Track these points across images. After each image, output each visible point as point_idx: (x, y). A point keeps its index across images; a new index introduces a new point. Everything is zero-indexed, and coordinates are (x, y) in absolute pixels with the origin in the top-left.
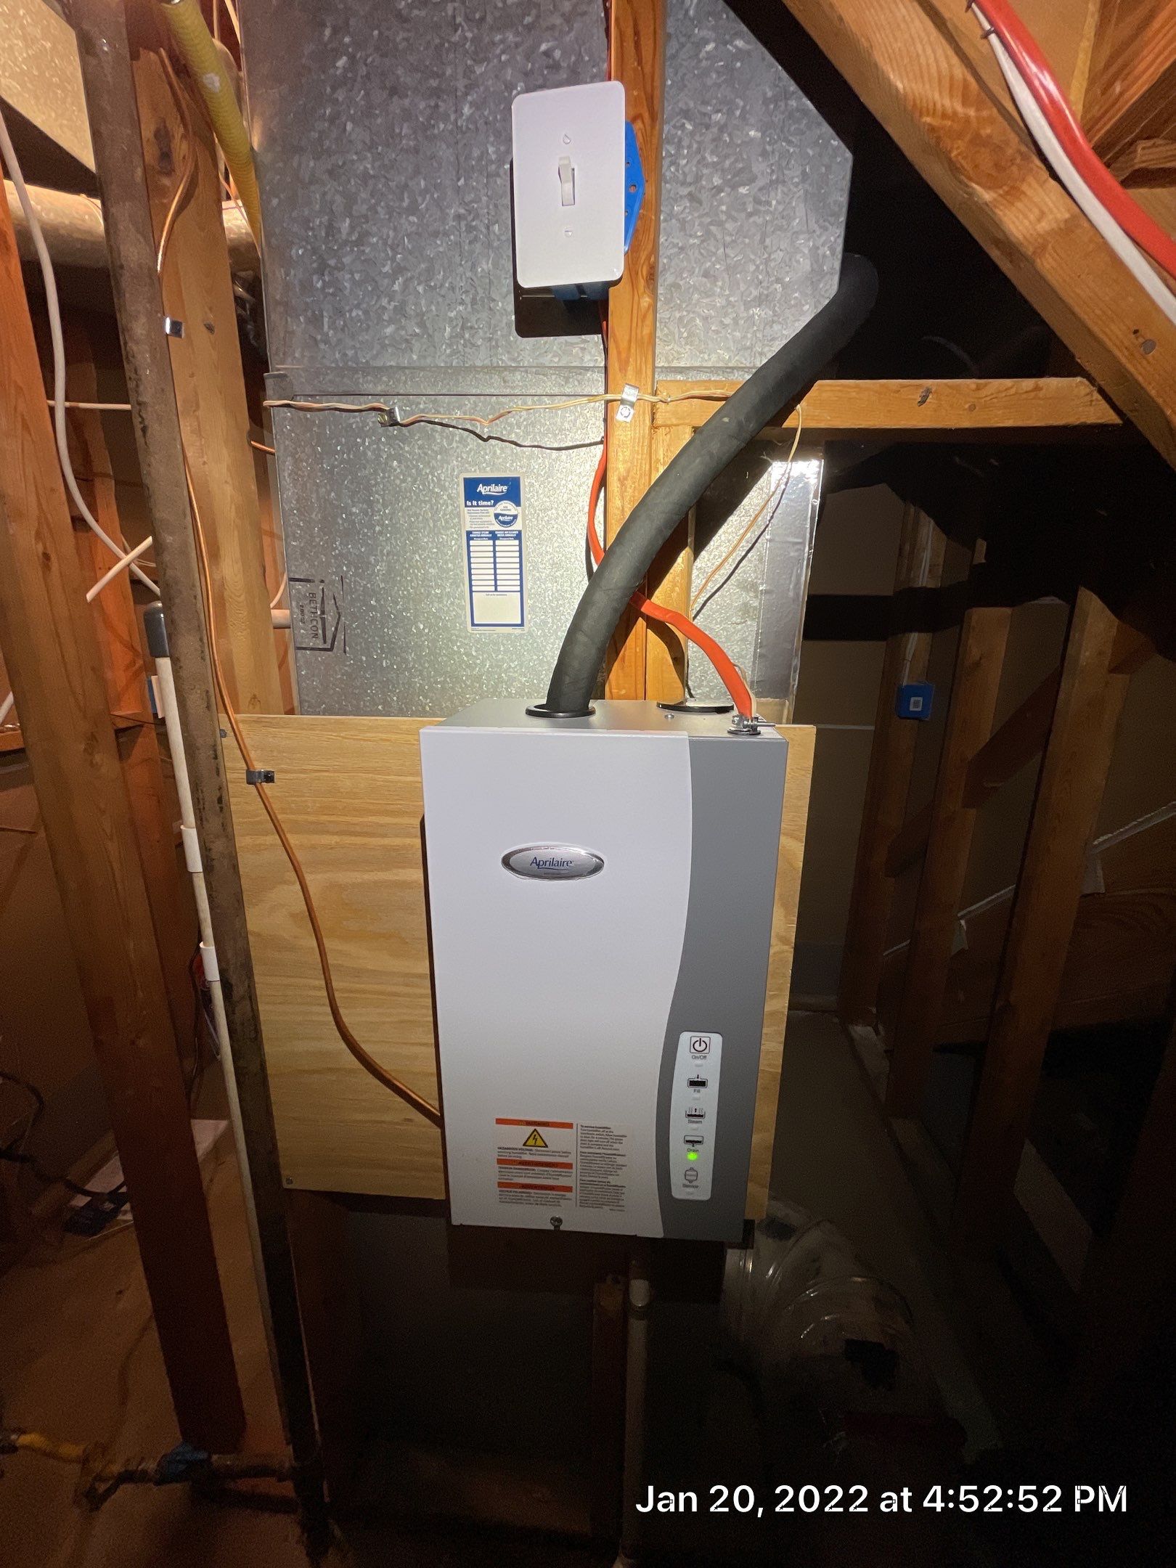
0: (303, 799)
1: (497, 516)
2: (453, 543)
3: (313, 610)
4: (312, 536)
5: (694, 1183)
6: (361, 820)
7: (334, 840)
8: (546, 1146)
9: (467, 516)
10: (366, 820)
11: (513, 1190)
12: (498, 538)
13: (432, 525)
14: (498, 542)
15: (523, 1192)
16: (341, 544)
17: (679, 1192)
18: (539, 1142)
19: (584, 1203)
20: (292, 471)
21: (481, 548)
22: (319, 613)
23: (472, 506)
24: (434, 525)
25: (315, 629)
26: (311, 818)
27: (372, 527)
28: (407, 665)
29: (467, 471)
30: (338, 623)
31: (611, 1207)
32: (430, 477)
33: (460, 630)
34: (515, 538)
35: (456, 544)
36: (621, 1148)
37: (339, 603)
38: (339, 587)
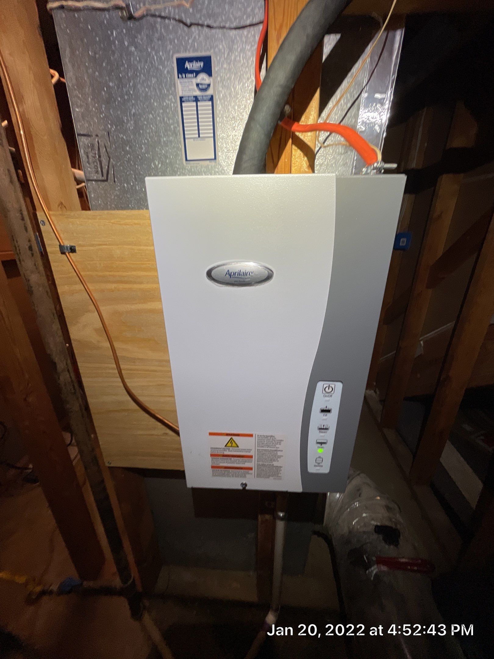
0: (94, 262)
1: (198, 85)
2: (172, 105)
3: (94, 155)
4: (87, 104)
5: (320, 465)
6: (127, 274)
7: (113, 286)
9: (180, 85)
10: (130, 273)
11: (220, 470)
12: (199, 101)
14: (199, 104)
15: (225, 471)
16: (105, 109)
19: (259, 476)
20: (70, 57)
21: (189, 107)
22: (97, 157)
23: (182, 78)
24: (160, 93)
25: (96, 168)
26: (100, 274)
30: (109, 163)
31: (274, 477)
32: (155, 57)
33: (179, 164)
34: (210, 101)
36: (280, 447)
37: (108, 150)
38: (107, 139)
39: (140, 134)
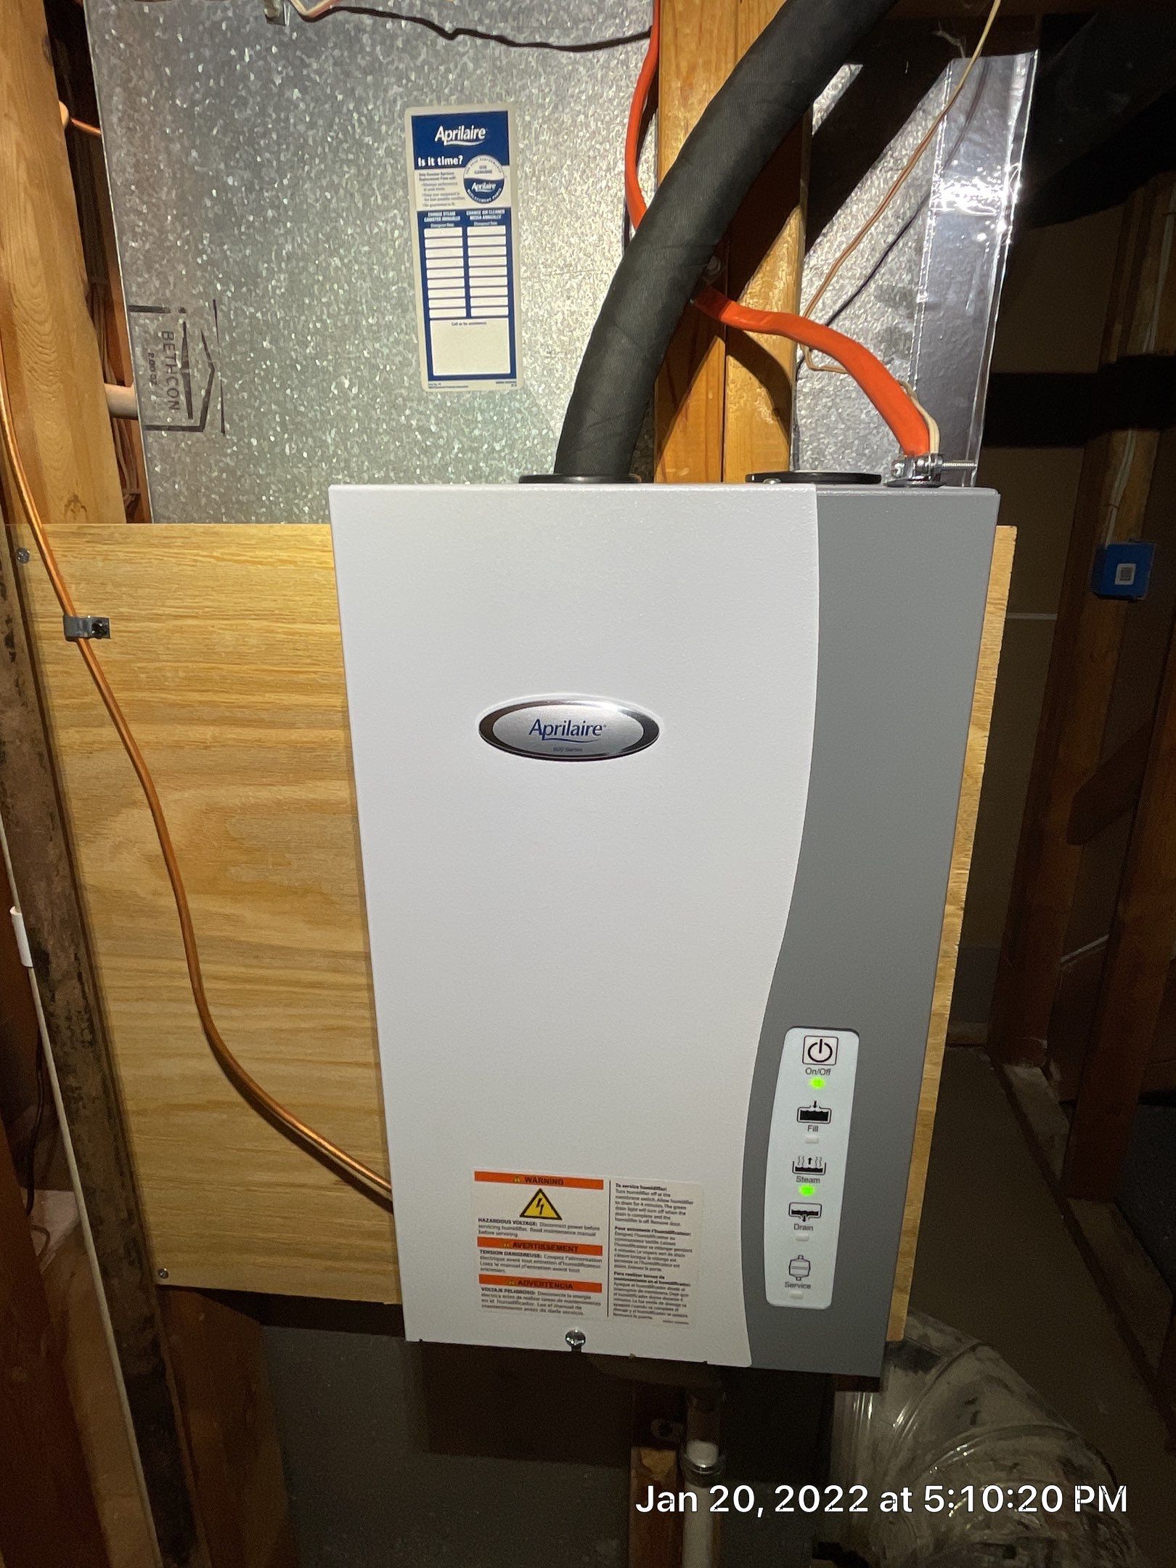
0: (157, 665)
1: (469, 183)
2: (396, 233)
3: (169, 361)
4: (162, 231)
5: (805, 1281)
6: (252, 699)
7: (209, 732)
8: (559, 1218)
9: (418, 184)
10: (260, 699)
11: (503, 1287)
12: (471, 224)
13: (360, 205)
14: (470, 230)
15: (520, 1292)
16: (210, 242)
17: (778, 1294)
18: (547, 1211)
19: (620, 1310)
20: (124, 112)
21: (444, 240)
22: (179, 365)
23: (427, 167)
24: (364, 204)
25: (174, 393)
26: (172, 697)
27: (259, 211)
28: (323, 452)
29: (418, 103)
30: (210, 383)
31: (666, 1317)
32: (355, 116)
33: (409, 388)
34: (500, 223)
35: (401, 236)
36: (684, 1223)
37: (211, 347)
38: (211, 319)
39: (301, 307)
